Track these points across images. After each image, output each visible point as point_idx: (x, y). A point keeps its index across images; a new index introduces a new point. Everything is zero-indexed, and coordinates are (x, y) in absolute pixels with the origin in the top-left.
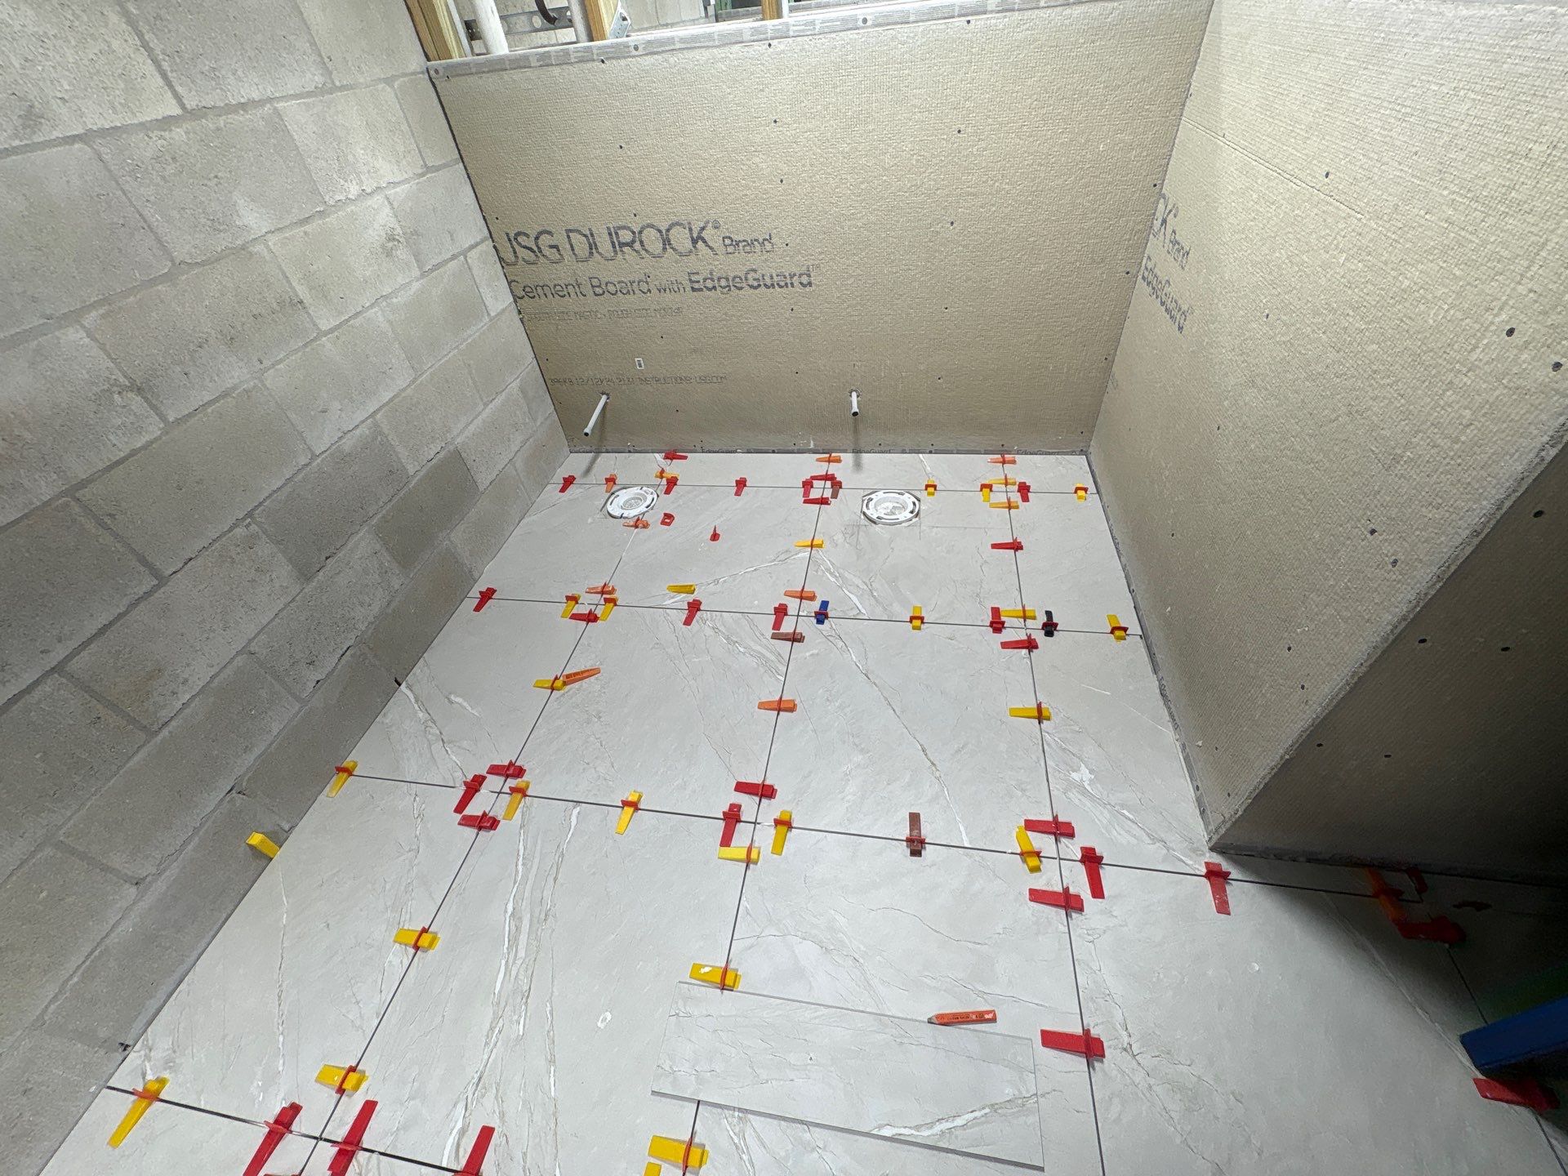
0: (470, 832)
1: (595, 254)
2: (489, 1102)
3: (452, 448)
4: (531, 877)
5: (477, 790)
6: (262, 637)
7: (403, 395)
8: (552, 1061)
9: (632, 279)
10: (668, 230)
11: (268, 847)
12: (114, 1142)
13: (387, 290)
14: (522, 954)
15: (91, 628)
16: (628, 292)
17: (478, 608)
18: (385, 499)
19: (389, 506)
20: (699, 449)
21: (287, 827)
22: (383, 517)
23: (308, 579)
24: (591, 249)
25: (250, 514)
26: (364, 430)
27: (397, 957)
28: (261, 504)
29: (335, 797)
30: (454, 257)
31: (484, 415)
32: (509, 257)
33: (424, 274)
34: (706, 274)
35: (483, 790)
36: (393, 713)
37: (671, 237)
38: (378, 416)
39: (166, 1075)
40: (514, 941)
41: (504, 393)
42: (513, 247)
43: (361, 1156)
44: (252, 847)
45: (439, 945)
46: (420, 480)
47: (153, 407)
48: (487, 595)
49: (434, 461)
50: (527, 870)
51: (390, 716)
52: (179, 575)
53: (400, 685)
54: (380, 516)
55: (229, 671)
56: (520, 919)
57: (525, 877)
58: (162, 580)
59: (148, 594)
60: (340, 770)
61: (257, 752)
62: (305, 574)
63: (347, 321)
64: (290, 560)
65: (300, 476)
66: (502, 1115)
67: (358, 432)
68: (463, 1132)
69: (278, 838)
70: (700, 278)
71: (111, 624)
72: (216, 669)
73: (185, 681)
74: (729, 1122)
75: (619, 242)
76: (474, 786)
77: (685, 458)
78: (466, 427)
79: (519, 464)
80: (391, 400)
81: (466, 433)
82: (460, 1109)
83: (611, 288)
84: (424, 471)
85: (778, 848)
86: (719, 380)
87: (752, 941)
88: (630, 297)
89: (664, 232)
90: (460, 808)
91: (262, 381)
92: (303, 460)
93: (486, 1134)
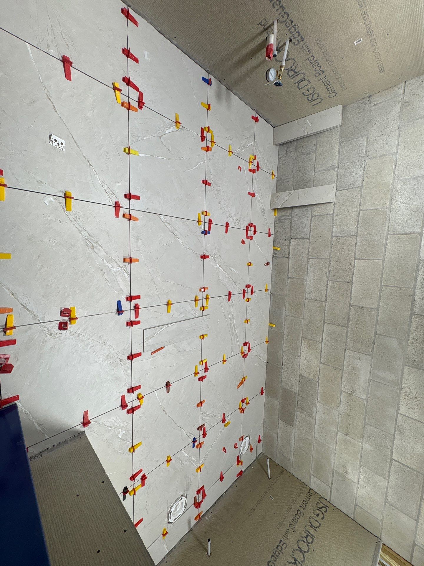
0: (246, 341)
1: (309, 524)
2: (230, 304)
3: (294, 426)
4: (235, 338)
5: (248, 349)
6: (299, 360)
7: (314, 431)
8: (224, 313)
9: (296, 526)
10: (303, 555)
11: (271, 325)
12: (267, 284)
13: (337, 455)
14: (233, 326)
15: (323, 350)
16: (293, 520)
17: (262, 388)
18: (299, 402)
19: (297, 400)
20: (235, 483)
21: (270, 329)
22: (296, 397)
23: (300, 375)
24: (312, 525)
25: (318, 382)
26: (314, 415)
27: (248, 318)
28: (318, 385)
29: (266, 337)
30: (332, 483)
31: (293, 442)
32: (322, 500)
33: (334, 470)
34: (283, 551)
35: (247, 350)
36: (265, 356)
37: (301, 553)
38: (314, 420)
39: (266, 293)
40: (234, 327)
41: (293, 453)
42: (324, 504)
43: (242, 292)
44: (274, 324)
45: (244, 322)
46: (295, 412)
47: (346, 392)
48: (262, 393)
49: (295, 419)
50: (236, 339)
51: (266, 355)
52: (319, 365)
53: (267, 362)
54: (297, 397)
55: (299, 352)
56: (235, 331)
57: (236, 338)
58: (321, 363)
59: (320, 360)
60: (268, 342)
61: (285, 340)
62: (301, 376)
63: (336, 439)
64: (306, 377)
65: (317, 395)
66: (228, 303)
67: (315, 413)
68: (232, 300)
69: (270, 327)
70: (284, 547)
71: (321, 352)
72: (302, 351)
73: (304, 347)
74: (197, 315)
75: (309, 535)
76: (249, 350)
77: (237, 476)
78: (295, 434)
79: (275, 435)
80: (315, 427)
81: (294, 433)
82: (233, 302)
83: (297, 516)
84: (296, 416)
85: (196, 367)
86: (249, 514)
87: (198, 346)
88: (291, 519)
89: (304, 553)
90: (249, 344)
91: (338, 411)
92: (319, 399)
93: (229, 300)
